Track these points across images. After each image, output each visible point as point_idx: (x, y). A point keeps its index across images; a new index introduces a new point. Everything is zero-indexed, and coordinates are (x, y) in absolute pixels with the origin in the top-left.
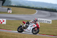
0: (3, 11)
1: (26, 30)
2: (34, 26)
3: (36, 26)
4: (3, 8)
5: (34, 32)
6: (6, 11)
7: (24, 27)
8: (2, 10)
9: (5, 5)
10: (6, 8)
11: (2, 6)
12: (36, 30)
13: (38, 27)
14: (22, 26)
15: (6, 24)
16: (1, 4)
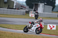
0: (53, 17)
1: (30, 30)
2: (38, 26)
3: (39, 26)
4: (53, 14)
5: (37, 32)
6: (56, 17)
7: (29, 27)
8: (52, 15)
9: (56, 11)
10: (56, 14)
11: (52, 12)
12: (39, 30)
13: (41, 27)
14: (28, 26)
15: (56, 30)
16: (51, 9)
